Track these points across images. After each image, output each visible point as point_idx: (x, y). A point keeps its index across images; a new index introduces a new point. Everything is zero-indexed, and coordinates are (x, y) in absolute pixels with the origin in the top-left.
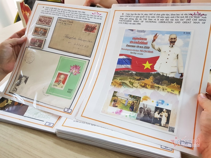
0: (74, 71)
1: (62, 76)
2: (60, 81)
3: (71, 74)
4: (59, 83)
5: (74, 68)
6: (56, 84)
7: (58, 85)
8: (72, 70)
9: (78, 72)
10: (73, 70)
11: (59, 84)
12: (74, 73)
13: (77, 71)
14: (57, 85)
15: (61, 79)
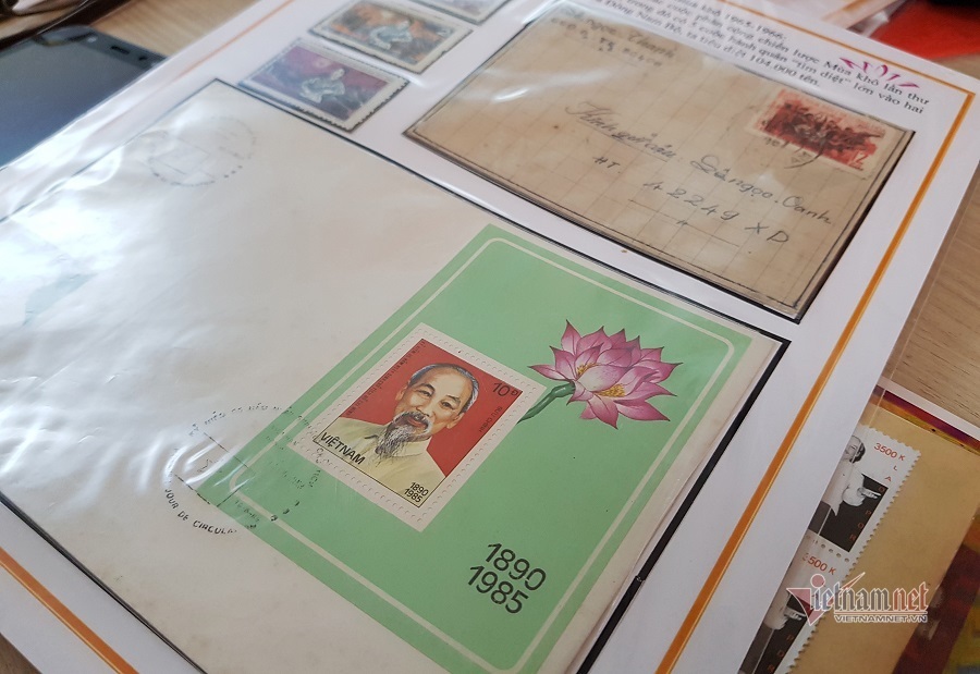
0: (592, 380)
1: (450, 385)
2: (408, 419)
3: (551, 397)
4: (395, 435)
5: (595, 351)
6: (359, 436)
7: (370, 455)
8: (580, 362)
9: (641, 403)
10: (584, 369)
11: (385, 451)
12: (594, 400)
13: (627, 390)
14: (362, 445)
15: (427, 410)
